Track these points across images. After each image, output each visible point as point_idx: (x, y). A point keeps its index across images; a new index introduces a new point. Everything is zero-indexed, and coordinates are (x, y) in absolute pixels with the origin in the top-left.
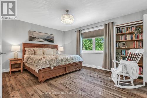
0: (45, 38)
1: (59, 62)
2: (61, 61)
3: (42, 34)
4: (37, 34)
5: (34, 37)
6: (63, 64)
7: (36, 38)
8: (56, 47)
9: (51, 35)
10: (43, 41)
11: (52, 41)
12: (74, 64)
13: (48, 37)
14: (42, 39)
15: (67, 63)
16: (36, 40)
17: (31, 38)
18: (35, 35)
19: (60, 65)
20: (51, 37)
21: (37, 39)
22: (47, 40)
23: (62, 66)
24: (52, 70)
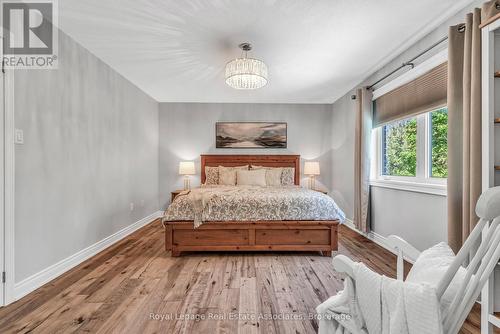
0: (257, 136)
1: (223, 211)
2: (232, 208)
3: (247, 127)
4: (235, 129)
5: (227, 138)
6: (238, 218)
7: (231, 139)
8: (293, 161)
9: (276, 124)
10: (252, 145)
11: (280, 144)
12: (284, 225)
13: (267, 132)
14: (248, 140)
15: (256, 217)
16: (233, 145)
17: (222, 142)
18: (231, 132)
19: (227, 219)
20: (276, 131)
21: (235, 141)
22: (265, 142)
23: (233, 223)
24: (198, 230)
